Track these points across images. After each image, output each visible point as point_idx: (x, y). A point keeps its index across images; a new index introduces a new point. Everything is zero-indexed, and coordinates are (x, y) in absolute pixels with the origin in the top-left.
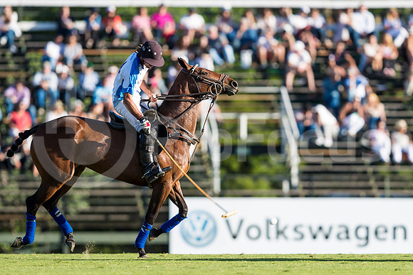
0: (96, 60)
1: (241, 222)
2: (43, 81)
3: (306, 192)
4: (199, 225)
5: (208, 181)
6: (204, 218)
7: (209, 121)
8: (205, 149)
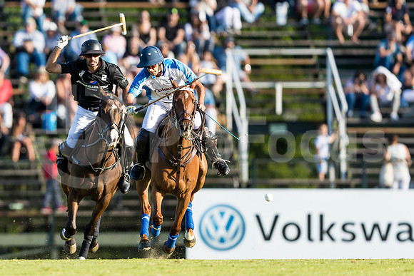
0: (94, 14)
1: (276, 217)
2: (26, 41)
3: (357, 181)
4: (222, 223)
5: (235, 167)
6: (228, 213)
7: (234, 90)
8: (230, 126)
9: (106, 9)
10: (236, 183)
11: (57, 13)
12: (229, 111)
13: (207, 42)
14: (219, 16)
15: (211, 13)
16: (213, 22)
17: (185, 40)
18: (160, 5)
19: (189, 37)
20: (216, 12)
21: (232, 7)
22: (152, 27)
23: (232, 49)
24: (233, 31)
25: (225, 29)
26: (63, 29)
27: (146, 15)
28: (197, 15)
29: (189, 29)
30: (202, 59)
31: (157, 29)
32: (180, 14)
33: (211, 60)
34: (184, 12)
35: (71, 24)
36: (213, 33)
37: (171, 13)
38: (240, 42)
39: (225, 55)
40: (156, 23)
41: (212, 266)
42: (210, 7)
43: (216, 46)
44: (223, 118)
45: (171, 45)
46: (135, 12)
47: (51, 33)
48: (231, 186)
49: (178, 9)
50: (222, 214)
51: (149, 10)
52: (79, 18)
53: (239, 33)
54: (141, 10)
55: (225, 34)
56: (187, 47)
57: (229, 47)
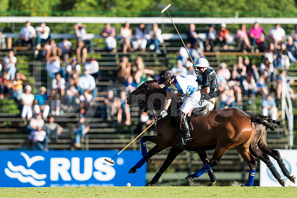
2: (178, 72)
7: (286, 99)
8: (283, 117)
9: (220, 56)
10: (286, 147)
13: (272, 73)
22: (244, 65)
24: (285, 67)
25: (281, 66)
27: (240, 59)
29: (263, 66)
36: (275, 68)
41: (273, 190)
44: (280, 112)
46: (235, 58)
48: (284, 148)
53: (288, 68)
55: (281, 69)
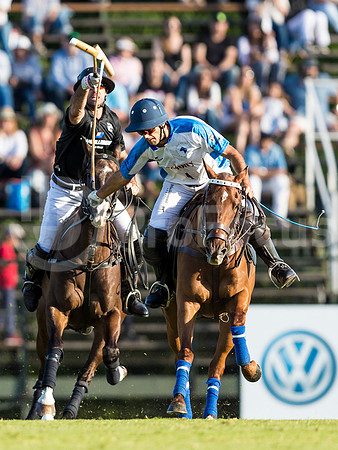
0: (89, 22)
4: (299, 360)
5: (320, 270)
6: (309, 343)
8: (311, 204)
9: (110, 14)
11: (32, 21)
12: (309, 178)
13: (274, 67)
14: (293, 24)
15: (280, 19)
16: (283, 34)
17: (238, 63)
18: (197, 6)
19: (244, 59)
20: (288, 18)
21: (315, 10)
22: (184, 43)
23: (314, 78)
24: (317, 48)
25: (303, 45)
26: (40, 48)
27: (174, 23)
28: (259, 23)
29: (245, 46)
30: (265, 95)
31: (193, 46)
32: (230, 22)
33: (281, 97)
34: (237, 18)
35: (52, 38)
36: (283, 52)
37: (216, 20)
38: (327, 67)
39: (304, 88)
40: (191, 37)
41: (281, 430)
42: (280, 10)
43: (288, 74)
44: (300, 189)
45: (216, 72)
46: (156, 19)
47: (21, 54)
49: (226, 13)
50: (299, 345)
51: (180, 15)
52: (67, 29)
53: (326, 51)
54: (167, 15)
55: (303, 54)
56: (242, 75)
57: (309, 75)
